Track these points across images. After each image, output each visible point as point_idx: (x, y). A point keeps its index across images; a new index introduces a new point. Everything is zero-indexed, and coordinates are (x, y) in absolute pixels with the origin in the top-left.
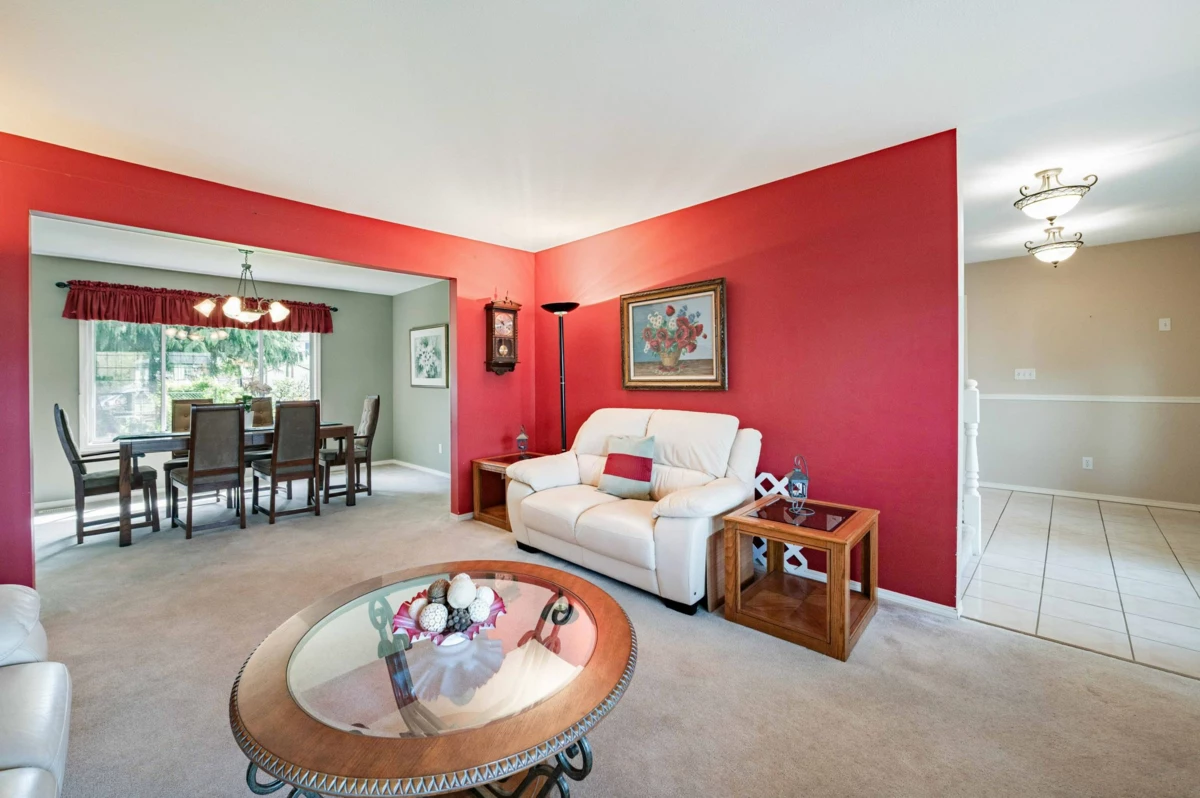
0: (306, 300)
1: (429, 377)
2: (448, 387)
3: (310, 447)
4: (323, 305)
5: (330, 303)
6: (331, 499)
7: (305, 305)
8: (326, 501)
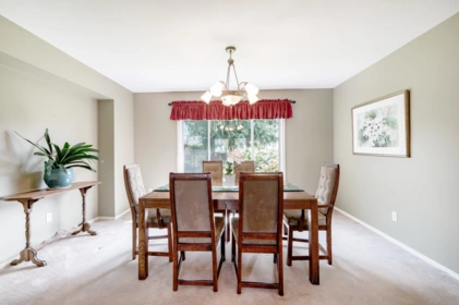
0: (276, 98)
1: (377, 145)
2: (409, 155)
3: (273, 222)
4: (287, 100)
5: (290, 98)
6: (294, 262)
7: (275, 101)
8: (290, 264)
